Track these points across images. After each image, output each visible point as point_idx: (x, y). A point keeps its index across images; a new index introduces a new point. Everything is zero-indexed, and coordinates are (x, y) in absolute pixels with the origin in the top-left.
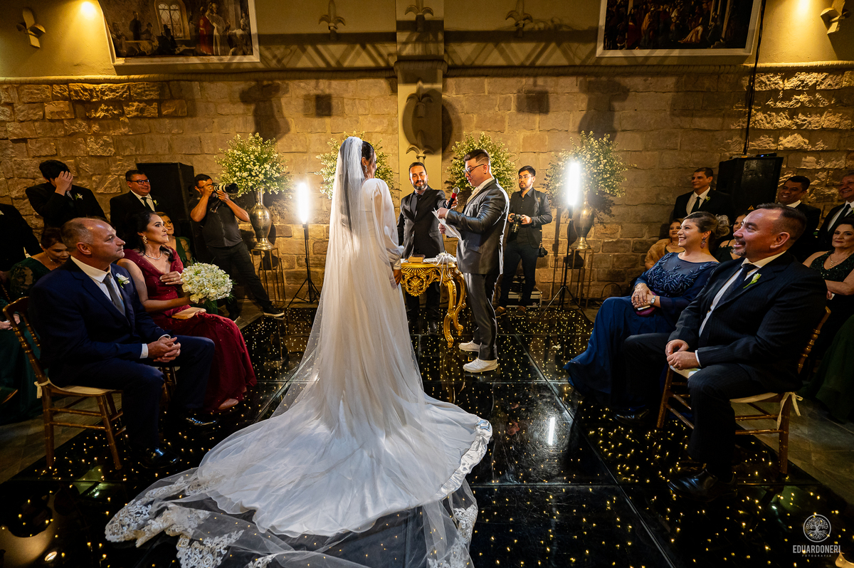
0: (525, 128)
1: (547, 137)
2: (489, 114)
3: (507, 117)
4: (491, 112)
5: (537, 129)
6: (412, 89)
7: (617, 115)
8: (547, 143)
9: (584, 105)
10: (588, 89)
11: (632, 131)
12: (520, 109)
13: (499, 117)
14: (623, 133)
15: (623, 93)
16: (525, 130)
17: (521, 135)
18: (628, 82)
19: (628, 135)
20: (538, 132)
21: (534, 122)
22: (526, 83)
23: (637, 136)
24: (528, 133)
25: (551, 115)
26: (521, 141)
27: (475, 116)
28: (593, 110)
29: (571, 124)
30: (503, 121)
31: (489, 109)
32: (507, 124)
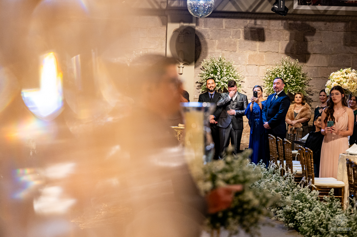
0: (249, 49)
1: (264, 56)
2: (226, 40)
3: (238, 42)
4: (227, 39)
5: (258, 51)
6: (177, 26)
7: (310, 44)
8: (264, 60)
9: (288, 37)
10: (289, 28)
11: (321, 54)
12: (246, 38)
13: (232, 42)
14: (314, 55)
15: (312, 31)
16: (250, 51)
17: (248, 54)
18: (314, 24)
19: (318, 56)
20: (259, 53)
21: (256, 46)
22: (250, 22)
23: (324, 57)
24: (252, 53)
25: (266, 42)
26: (248, 57)
27: (217, 41)
28: (294, 41)
29: (280, 48)
30: (235, 44)
31: (226, 38)
32: (238, 47)
